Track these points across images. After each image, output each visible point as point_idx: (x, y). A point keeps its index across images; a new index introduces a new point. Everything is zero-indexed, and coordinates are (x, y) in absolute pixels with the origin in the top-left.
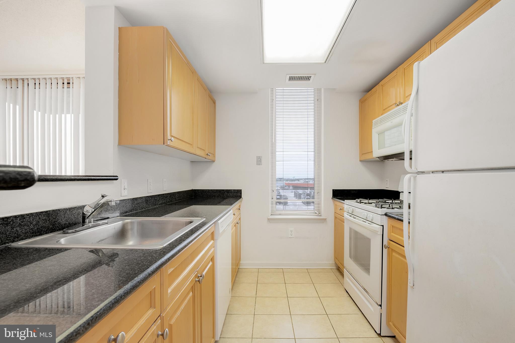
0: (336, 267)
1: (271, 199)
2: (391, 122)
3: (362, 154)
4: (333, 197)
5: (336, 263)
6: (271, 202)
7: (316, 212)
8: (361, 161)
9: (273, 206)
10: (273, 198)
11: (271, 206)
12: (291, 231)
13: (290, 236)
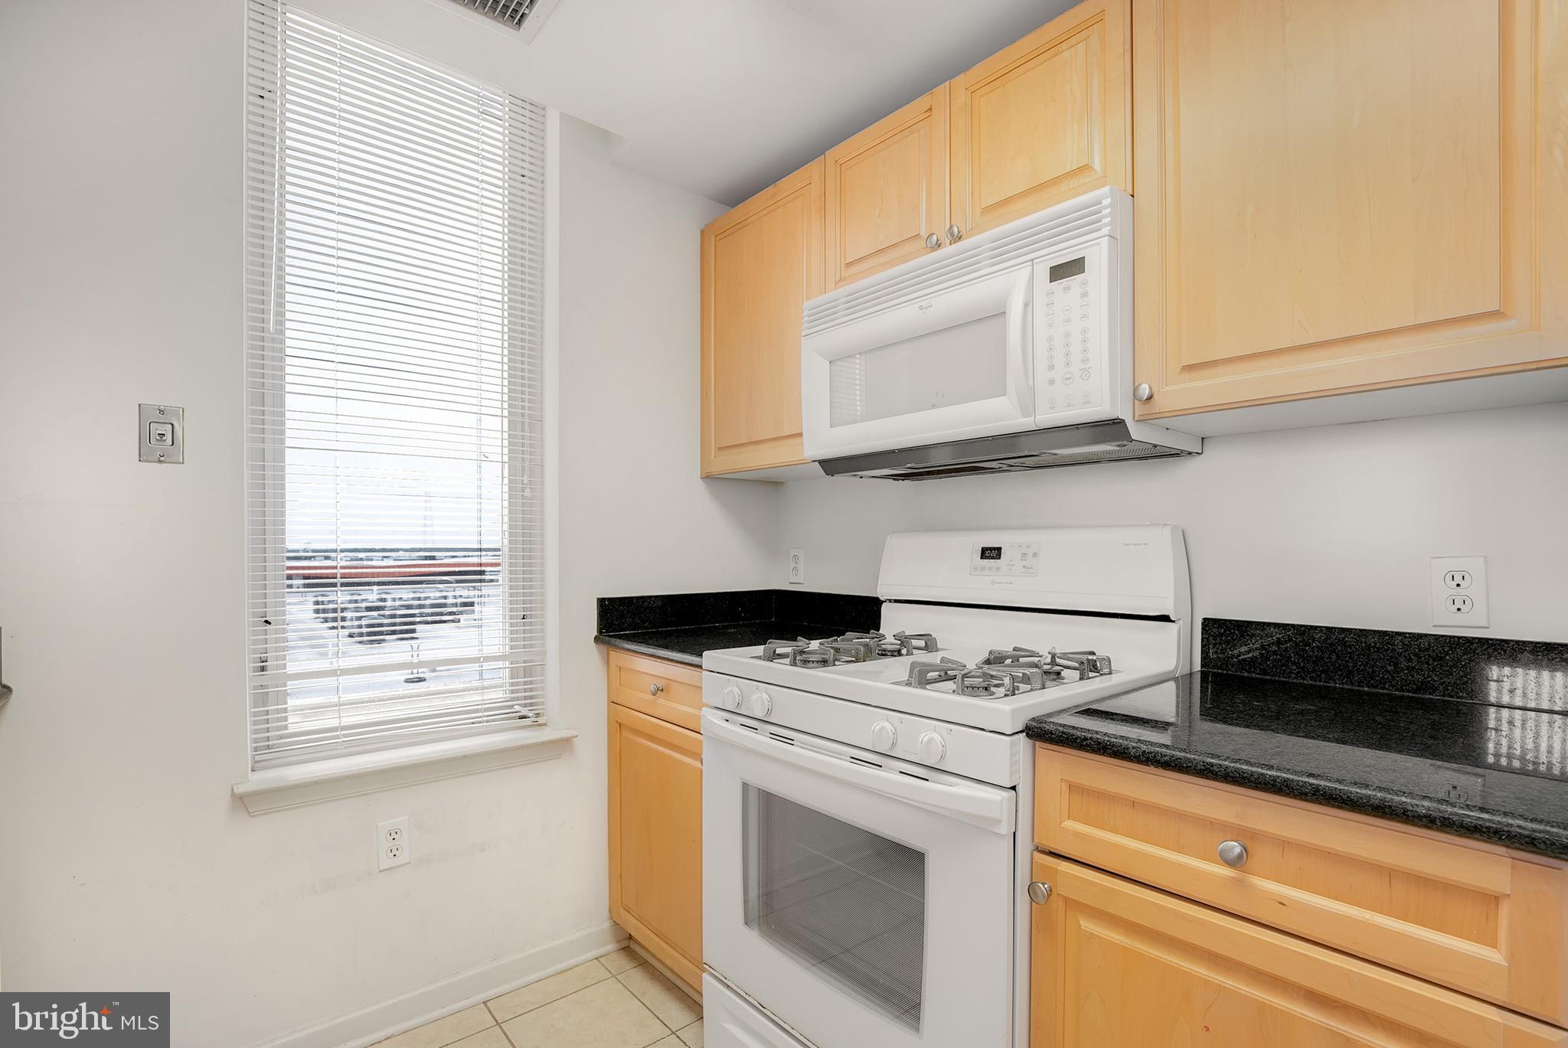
0: (618, 942)
1: (255, 670)
2: (921, 308)
3: (720, 449)
4: (600, 631)
5: (616, 924)
6: (255, 688)
7: (524, 711)
8: (708, 477)
9: (267, 713)
10: (263, 669)
11: (255, 714)
12: (393, 834)
13: (387, 862)
